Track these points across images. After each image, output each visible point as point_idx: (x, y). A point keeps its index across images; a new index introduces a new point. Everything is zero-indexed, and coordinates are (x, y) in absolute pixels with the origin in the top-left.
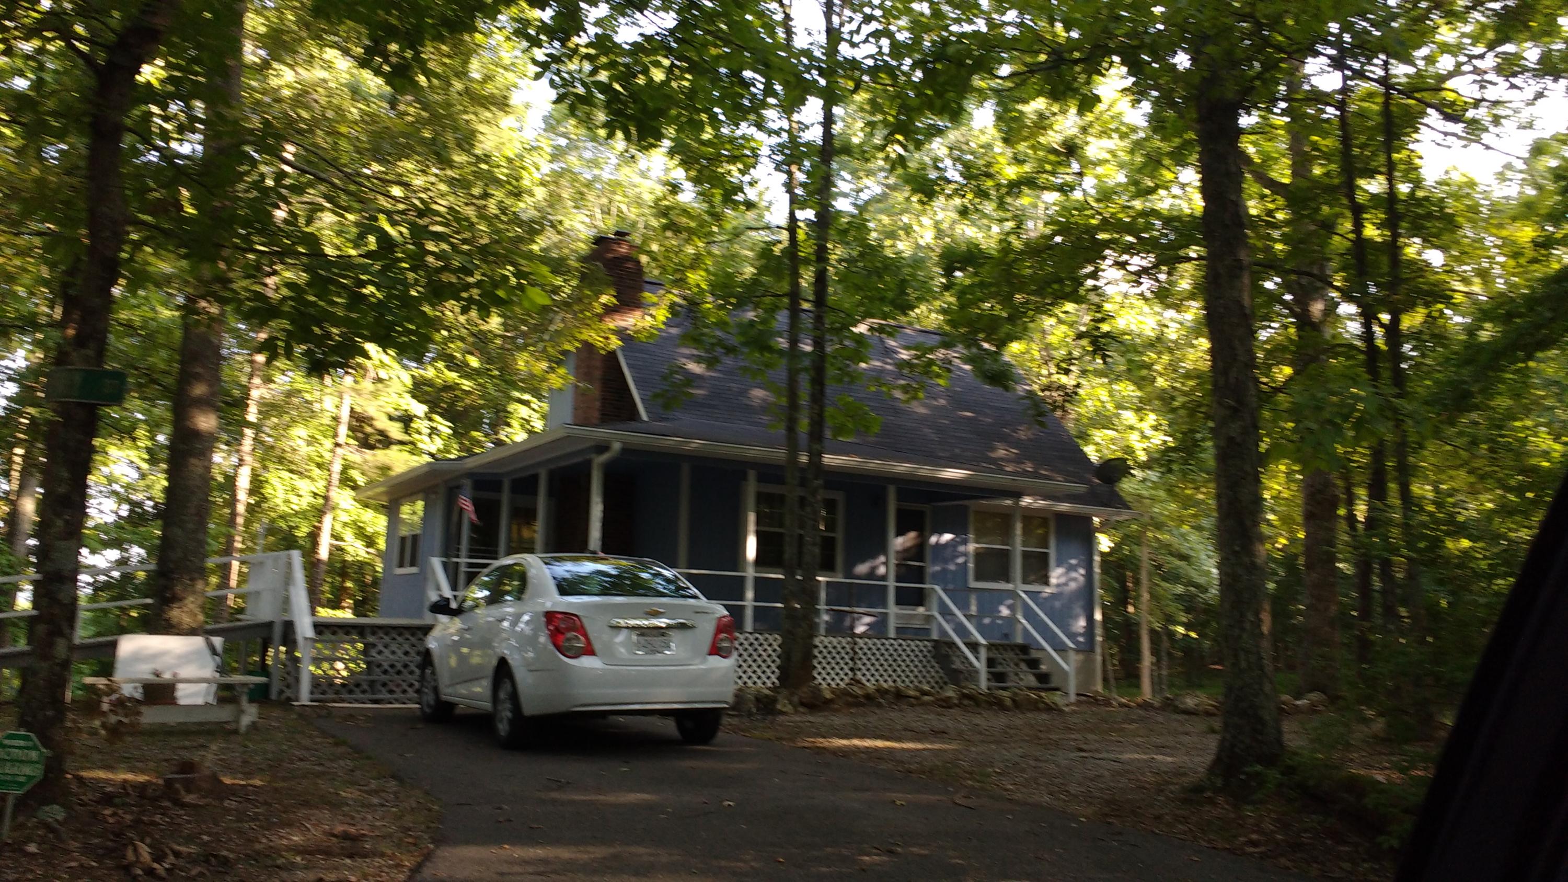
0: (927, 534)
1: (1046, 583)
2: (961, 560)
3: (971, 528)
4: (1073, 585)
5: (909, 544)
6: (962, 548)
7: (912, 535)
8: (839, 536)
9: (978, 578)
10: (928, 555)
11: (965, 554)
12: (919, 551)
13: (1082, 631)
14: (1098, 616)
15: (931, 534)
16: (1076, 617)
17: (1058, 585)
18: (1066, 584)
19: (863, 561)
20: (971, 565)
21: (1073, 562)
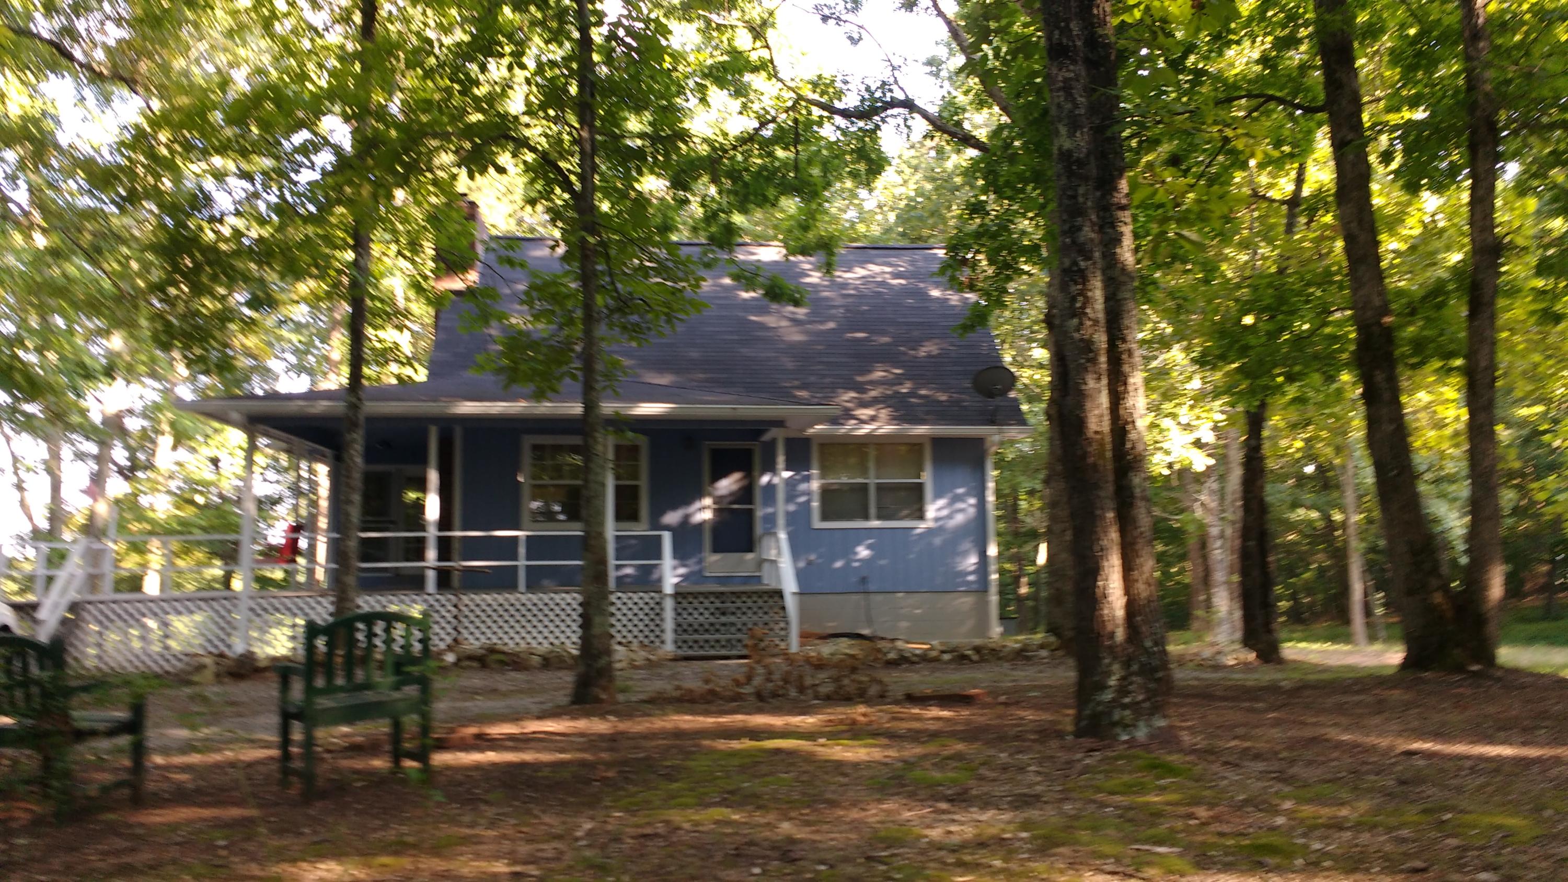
0: (756, 473)
1: (921, 517)
2: (802, 499)
3: (815, 462)
4: (960, 518)
5: (735, 487)
6: (803, 487)
7: (736, 476)
8: (643, 483)
9: (825, 517)
10: (758, 496)
11: (808, 493)
12: (746, 494)
13: (972, 568)
14: (993, 550)
15: (763, 472)
16: (965, 554)
17: (937, 519)
18: (949, 517)
19: (674, 507)
20: (815, 504)
21: (960, 491)
